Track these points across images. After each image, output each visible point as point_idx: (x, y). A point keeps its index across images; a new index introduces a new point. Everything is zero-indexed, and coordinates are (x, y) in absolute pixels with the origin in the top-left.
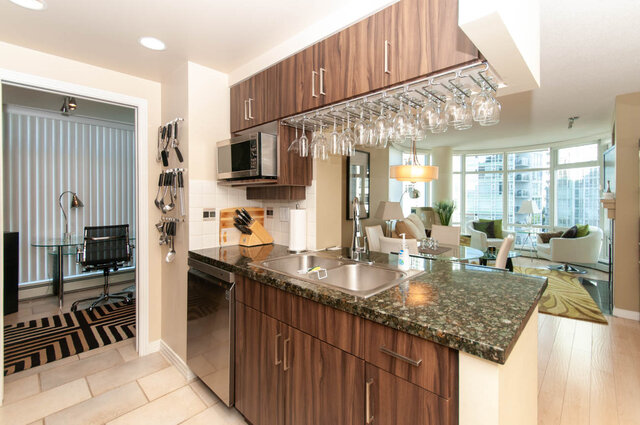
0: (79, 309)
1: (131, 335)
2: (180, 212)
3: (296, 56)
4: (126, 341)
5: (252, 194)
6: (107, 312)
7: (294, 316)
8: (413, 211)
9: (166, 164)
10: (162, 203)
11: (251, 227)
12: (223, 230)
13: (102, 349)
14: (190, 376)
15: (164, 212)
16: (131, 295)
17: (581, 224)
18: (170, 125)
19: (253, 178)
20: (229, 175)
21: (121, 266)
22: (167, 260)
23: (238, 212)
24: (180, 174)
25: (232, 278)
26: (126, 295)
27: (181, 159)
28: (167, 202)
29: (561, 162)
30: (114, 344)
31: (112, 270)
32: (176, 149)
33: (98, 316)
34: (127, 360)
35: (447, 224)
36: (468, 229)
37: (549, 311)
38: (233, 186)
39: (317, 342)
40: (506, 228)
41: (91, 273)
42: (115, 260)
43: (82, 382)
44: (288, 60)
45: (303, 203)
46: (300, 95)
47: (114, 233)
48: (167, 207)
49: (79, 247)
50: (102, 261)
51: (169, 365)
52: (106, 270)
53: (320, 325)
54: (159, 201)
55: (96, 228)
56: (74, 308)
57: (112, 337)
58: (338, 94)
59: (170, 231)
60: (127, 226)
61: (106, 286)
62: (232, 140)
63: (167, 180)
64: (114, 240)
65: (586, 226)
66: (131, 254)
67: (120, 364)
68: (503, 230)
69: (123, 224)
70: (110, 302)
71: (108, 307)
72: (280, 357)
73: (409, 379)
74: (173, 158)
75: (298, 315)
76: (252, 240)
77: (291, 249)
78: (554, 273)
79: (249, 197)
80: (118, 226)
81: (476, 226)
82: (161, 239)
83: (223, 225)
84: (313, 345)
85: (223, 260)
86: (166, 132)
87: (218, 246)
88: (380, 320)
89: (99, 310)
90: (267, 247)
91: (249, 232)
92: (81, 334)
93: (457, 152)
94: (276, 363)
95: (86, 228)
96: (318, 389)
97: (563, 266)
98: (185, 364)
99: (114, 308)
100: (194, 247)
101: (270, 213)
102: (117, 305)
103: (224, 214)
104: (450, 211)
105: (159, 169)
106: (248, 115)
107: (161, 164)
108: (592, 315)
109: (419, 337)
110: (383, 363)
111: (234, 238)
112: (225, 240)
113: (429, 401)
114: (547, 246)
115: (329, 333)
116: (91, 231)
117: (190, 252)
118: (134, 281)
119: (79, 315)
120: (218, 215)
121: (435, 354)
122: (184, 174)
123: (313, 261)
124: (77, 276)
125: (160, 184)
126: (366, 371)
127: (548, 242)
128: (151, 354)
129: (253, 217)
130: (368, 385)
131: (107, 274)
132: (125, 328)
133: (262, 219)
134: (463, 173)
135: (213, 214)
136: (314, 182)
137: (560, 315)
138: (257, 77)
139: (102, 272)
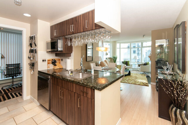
0: (4, 89)
1: (21, 95)
2: (35, 60)
3: (67, 20)
4: (19, 97)
5: (57, 55)
6: (13, 89)
7: (64, 85)
8: (106, 59)
9: (31, 47)
10: (30, 57)
11: (56, 64)
12: (48, 65)
13: (12, 99)
14: (38, 104)
15: (31, 60)
16: (21, 84)
17: (147, 62)
18: (32, 36)
19: (56, 51)
20: (50, 50)
21: (18, 76)
22: (32, 73)
23: (53, 60)
24: (36, 50)
25: (49, 77)
26: (19, 84)
27: (36, 46)
28: (32, 57)
29: (143, 46)
30: (16, 98)
31: (15, 77)
32: (34, 43)
33: (10, 90)
34: (20, 102)
35: (115, 62)
36: (121, 63)
37: (136, 84)
38: (51, 53)
39: (69, 91)
40: (131, 63)
41: (8, 78)
42: (16, 74)
43: (6, 108)
44: (65, 21)
45: (70, 58)
46: (68, 31)
47: (15, 66)
48: (32, 59)
49: (4, 70)
50: (11, 74)
51: (32, 102)
52: (13, 77)
53: (70, 87)
54: (29, 57)
55: (9, 65)
56: (2, 89)
57: (15, 96)
58: (76, 31)
59: (32, 65)
60: (20, 64)
61: (13, 82)
62: (51, 41)
63: (31, 51)
64: (15, 68)
65: (148, 62)
66: (21, 72)
67: (18, 103)
68: (130, 63)
69: (18, 63)
70: (14, 86)
71: (14, 88)
72: (61, 96)
73: (86, 97)
74: (33, 45)
75: (65, 85)
76: (57, 67)
77: (67, 69)
78: (141, 74)
79: (56, 56)
80: (17, 64)
81: (123, 63)
82: (30, 67)
83: (48, 63)
84: (68, 92)
85: (48, 73)
86: (32, 38)
87: (47, 69)
88: (81, 84)
89: (11, 89)
90: (61, 69)
91: (56, 65)
92: (5, 95)
93: (119, 43)
94: (60, 97)
95: (6, 65)
96: (69, 102)
97: (143, 72)
98: (37, 101)
99: (16, 88)
100: (40, 69)
101: (62, 60)
102: (16, 87)
103: (49, 61)
104: (116, 59)
105: (29, 48)
106: (55, 35)
107: (30, 47)
108: (146, 84)
109: (88, 87)
110: (82, 94)
111: (51, 67)
112: (49, 68)
113: (90, 100)
114: (139, 68)
115: (71, 88)
116: (8, 65)
117: (38, 71)
118: (22, 80)
119: (4, 90)
120: (47, 61)
121: (91, 90)
122: (37, 50)
123: (72, 72)
124: (3, 79)
125: (30, 52)
126: (79, 96)
127: (139, 66)
128: (27, 100)
129: (57, 61)
130: (79, 99)
131: (13, 78)
132: (19, 93)
133: (60, 62)
134: (120, 48)
135: (45, 61)
136: (73, 52)
137: (139, 85)
138: (57, 24)
139: (12, 78)
